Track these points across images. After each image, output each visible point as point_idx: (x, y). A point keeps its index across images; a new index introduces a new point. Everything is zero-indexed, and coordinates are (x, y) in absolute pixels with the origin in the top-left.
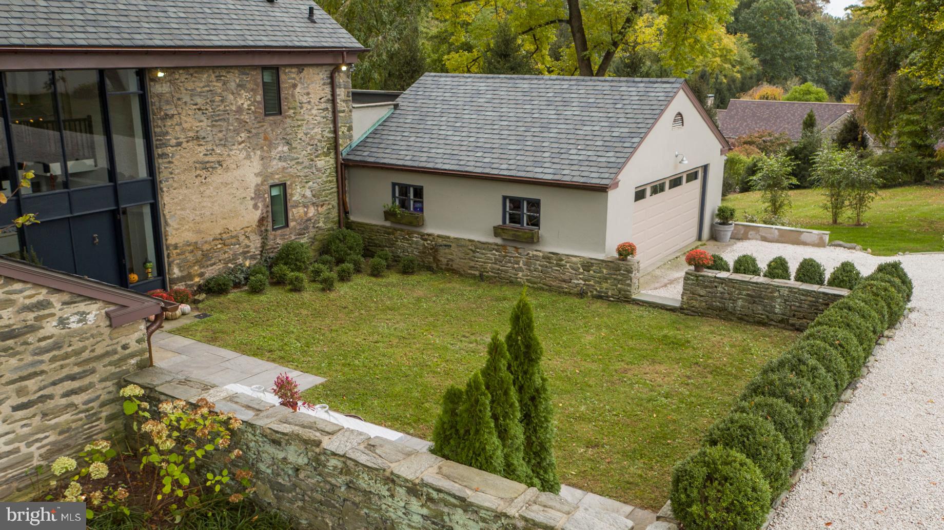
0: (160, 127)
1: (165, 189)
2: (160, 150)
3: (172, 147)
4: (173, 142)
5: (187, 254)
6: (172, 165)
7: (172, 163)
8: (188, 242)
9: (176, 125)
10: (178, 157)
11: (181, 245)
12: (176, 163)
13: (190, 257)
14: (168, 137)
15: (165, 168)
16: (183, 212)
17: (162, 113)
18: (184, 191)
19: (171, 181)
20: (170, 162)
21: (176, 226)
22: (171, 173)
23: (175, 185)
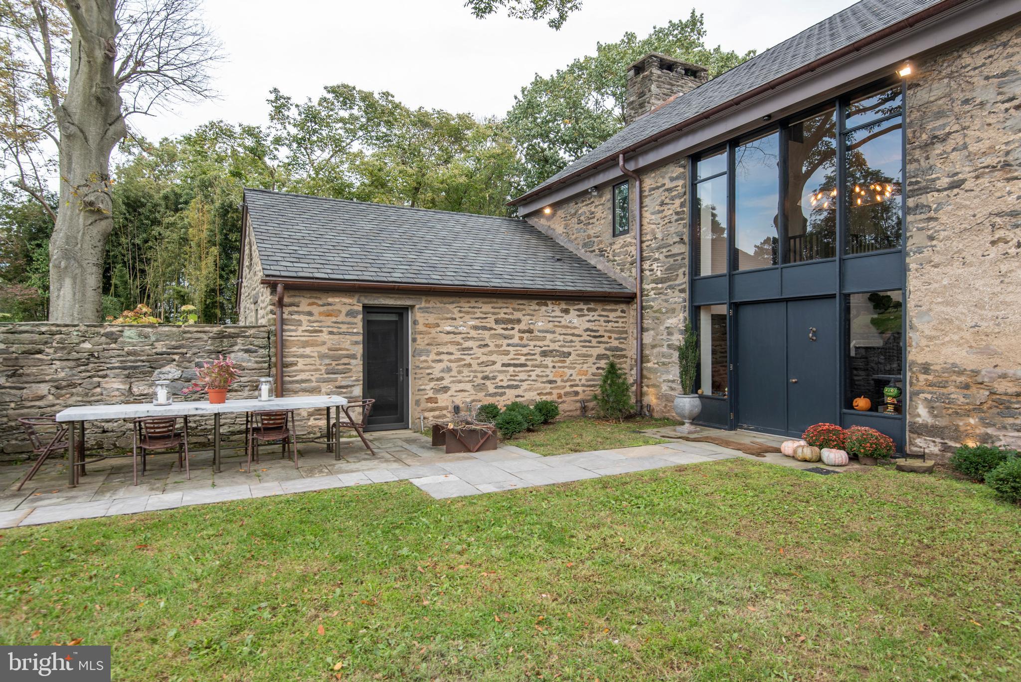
0: (918, 161)
1: (913, 266)
2: (911, 200)
3: (938, 191)
4: (945, 181)
5: (951, 389)
6: (932, 224)
7: (936, 219)
8: (954, 365)
9: (954, 150)
10: (950, 207)
11: (938, 368)
12: (944, 218)
13: (959, 397)
14: (934, 176)
15: (919, 229)
16: (949, 309)
17: (924, 137)
18: (956, 269)
19: (927, 253)
20: (930, 219)
21: (927, 332)
22: (931, 238)
23: (936, 259)
